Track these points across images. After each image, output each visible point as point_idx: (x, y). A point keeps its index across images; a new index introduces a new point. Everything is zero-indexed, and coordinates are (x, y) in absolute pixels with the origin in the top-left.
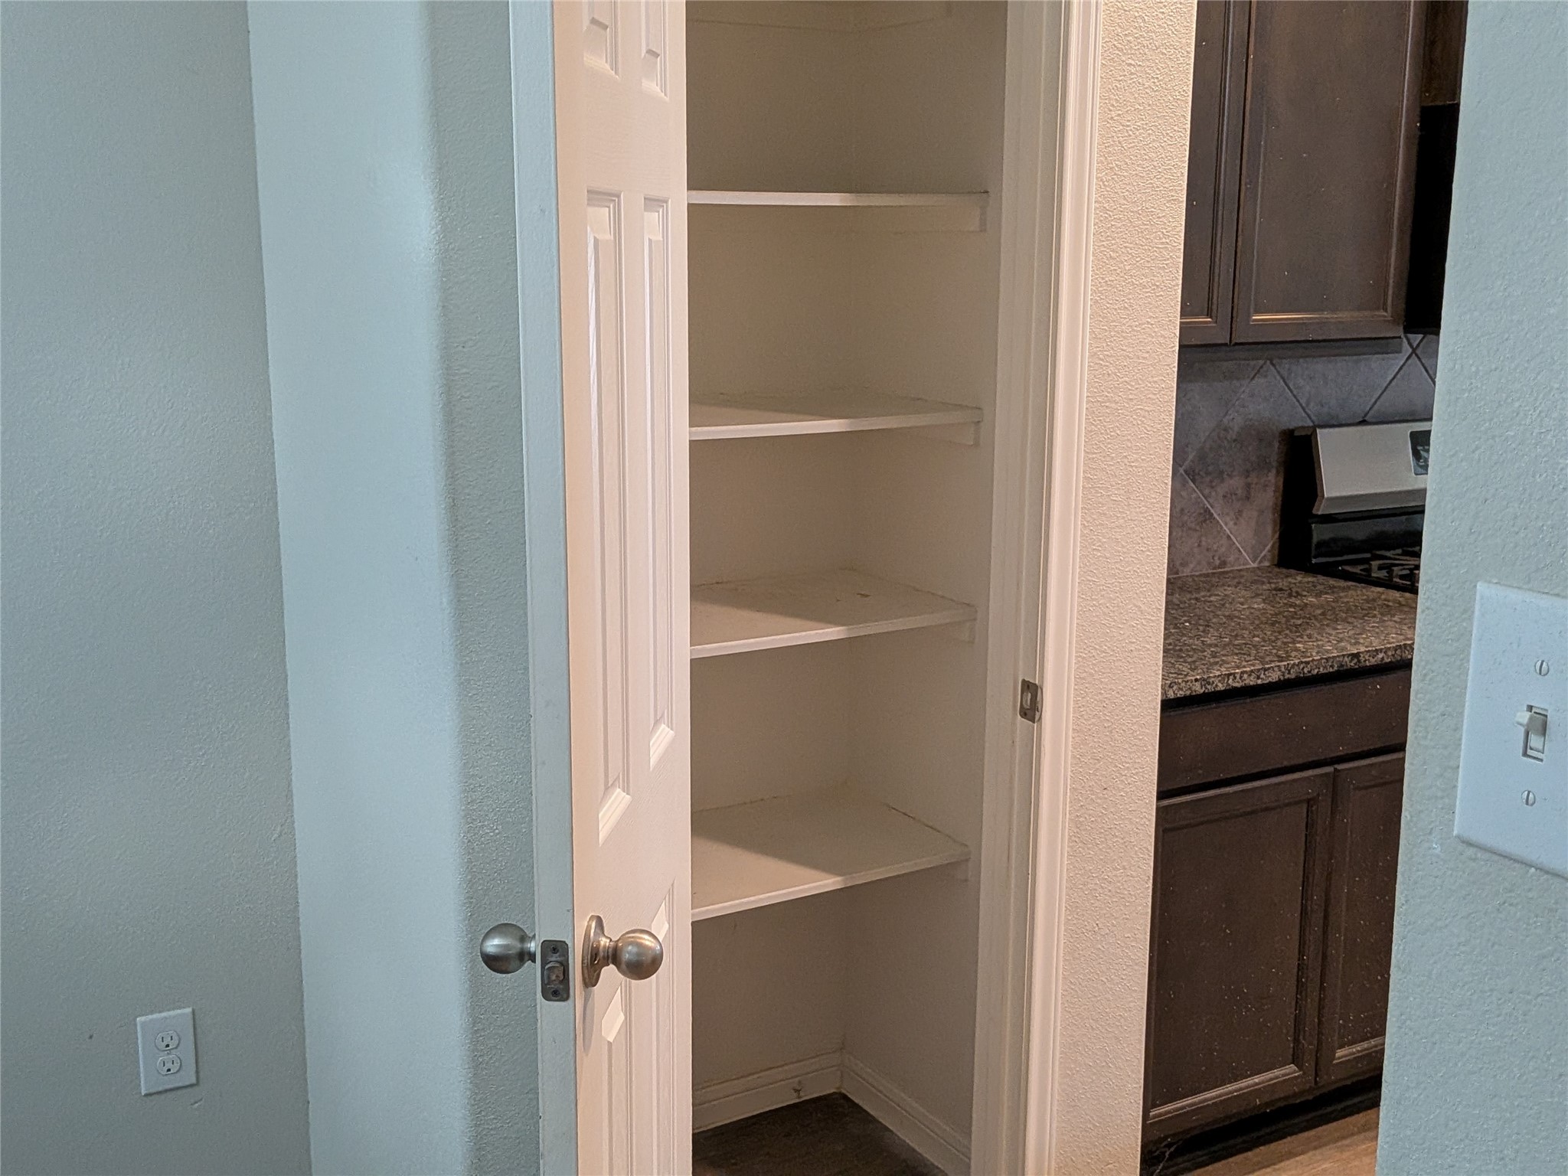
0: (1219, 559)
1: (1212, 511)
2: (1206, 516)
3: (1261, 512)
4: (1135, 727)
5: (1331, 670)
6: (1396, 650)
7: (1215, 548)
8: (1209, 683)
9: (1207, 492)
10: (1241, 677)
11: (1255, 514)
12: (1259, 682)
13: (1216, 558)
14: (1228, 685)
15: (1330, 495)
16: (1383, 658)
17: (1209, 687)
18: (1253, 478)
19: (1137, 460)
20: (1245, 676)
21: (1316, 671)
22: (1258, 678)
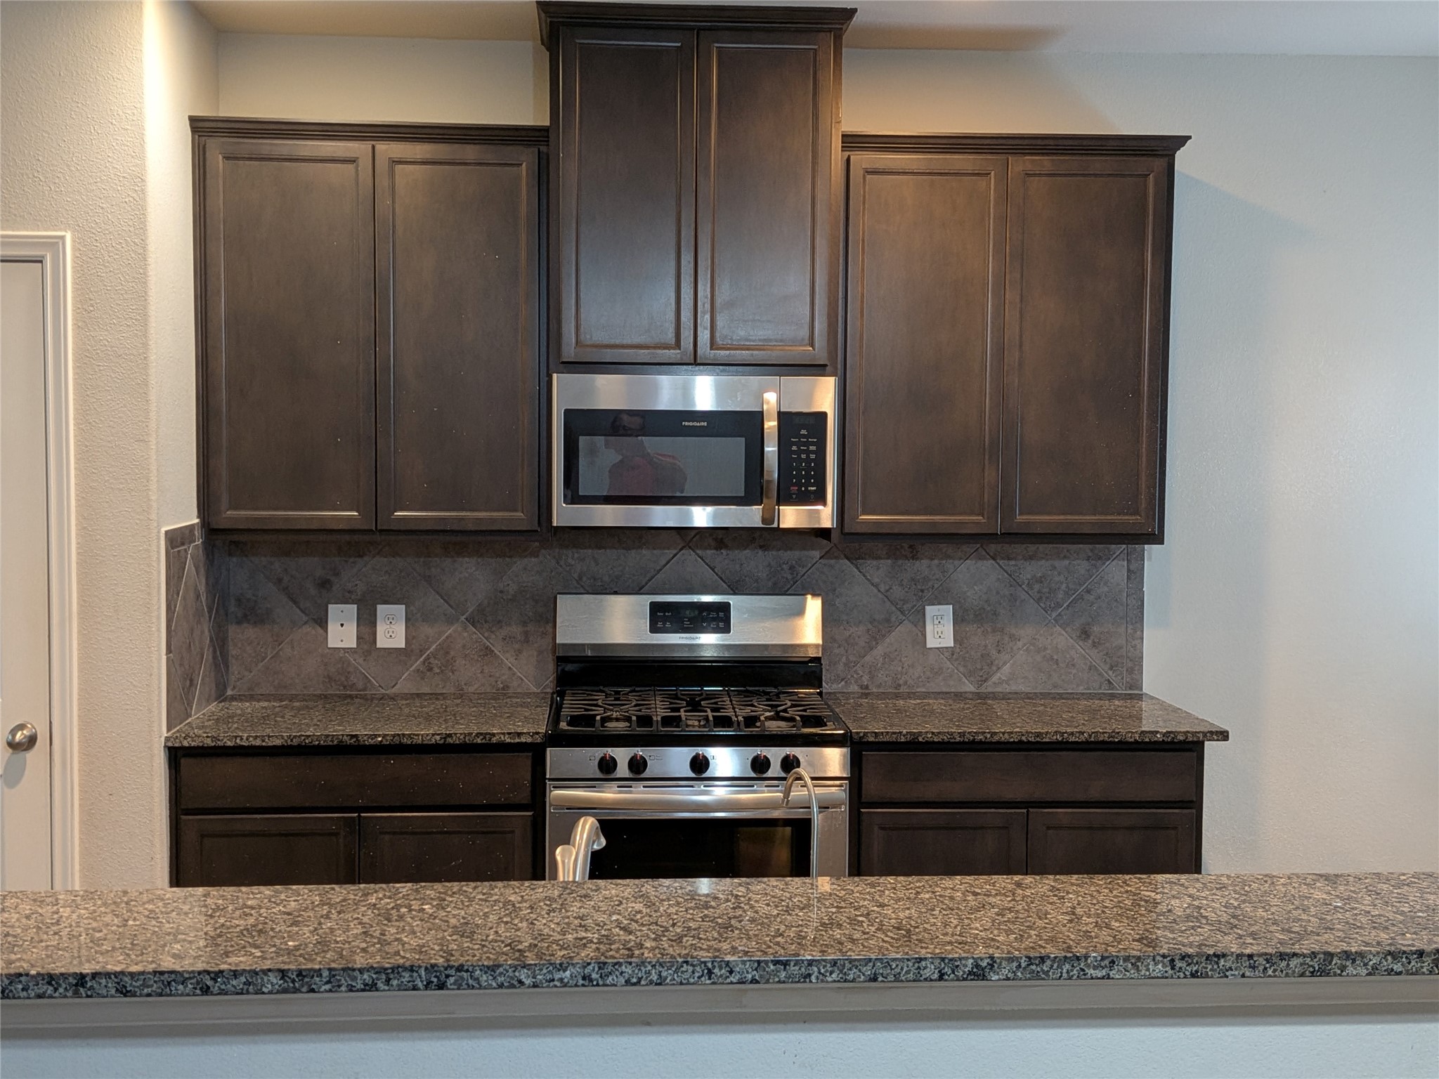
0: (502, 683)
1: (493, 649)
2: (488, 652)
3: (540, 653)
4: (135, 758)
5: (331, 743)
6: (394, 737)
7: (497, 675)
8: (219, 740)
9: (486, 634)
10: (247, 739)
11: (535, 653)
12: (264, 744)
13: (499, 683)
14: (236, 743)
15: (561, 642)
16: (381, 741)
17: (219, 742)
18: (530, 627)
19: (122, 592)
20: (251, 739)
21: (317, 743)
22: (263, 741)
